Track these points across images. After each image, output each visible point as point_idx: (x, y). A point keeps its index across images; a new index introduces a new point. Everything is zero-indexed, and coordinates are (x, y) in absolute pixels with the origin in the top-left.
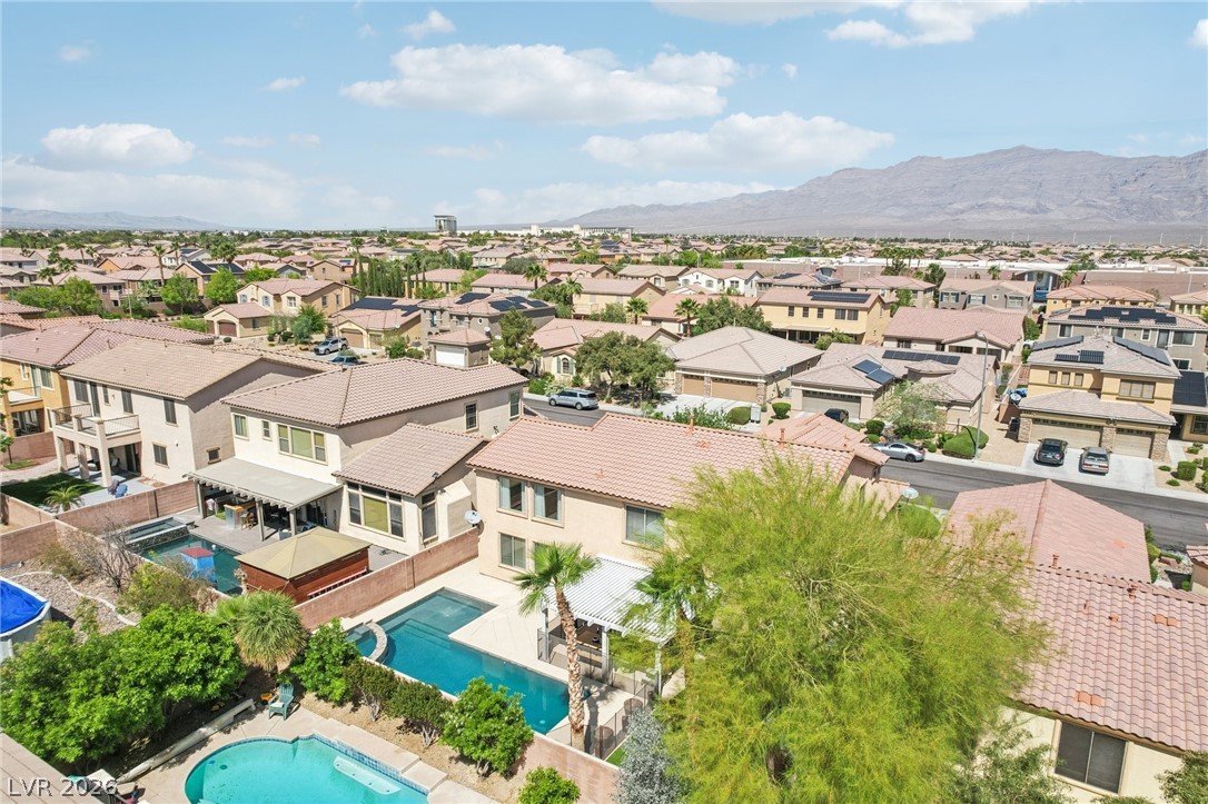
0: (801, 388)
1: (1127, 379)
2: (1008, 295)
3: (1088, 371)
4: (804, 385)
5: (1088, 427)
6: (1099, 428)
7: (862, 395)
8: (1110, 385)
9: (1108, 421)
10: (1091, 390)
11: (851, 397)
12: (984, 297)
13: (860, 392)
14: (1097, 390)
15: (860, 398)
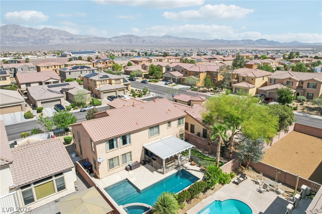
0: (40, 101)
1: (116, 80)
2: (29, 67)
3: (107, 80)
4: (41, 100)
5: (113, 91)
6: (115, 91)
7: (61, 98)
8: (113, 82)
9: (117, 89)
10: (109, 83)
11: (57, 100)
12: (22, 69)
13: (60, 97)
14: (110, 83)
15: (60, 99)
